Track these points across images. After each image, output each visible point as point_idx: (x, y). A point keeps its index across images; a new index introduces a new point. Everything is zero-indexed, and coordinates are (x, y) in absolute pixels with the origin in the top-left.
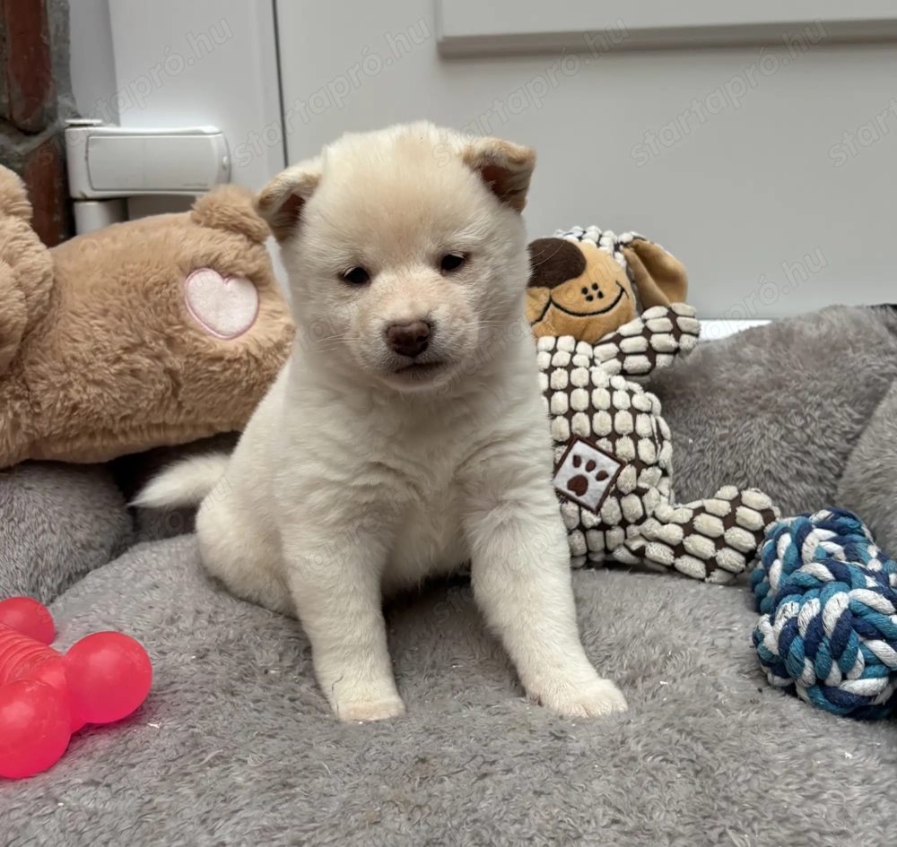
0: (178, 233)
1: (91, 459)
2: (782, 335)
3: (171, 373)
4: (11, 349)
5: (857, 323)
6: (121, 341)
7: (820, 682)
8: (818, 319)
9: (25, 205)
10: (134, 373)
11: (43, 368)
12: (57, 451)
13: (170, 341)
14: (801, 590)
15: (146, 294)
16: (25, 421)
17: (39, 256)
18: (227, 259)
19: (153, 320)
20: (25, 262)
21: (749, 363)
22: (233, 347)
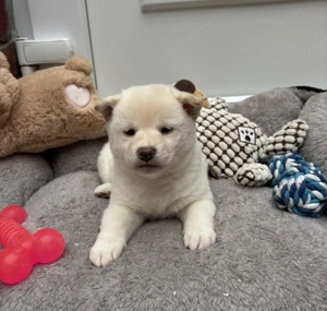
0: (61, 72)
1: (37, 151)
2: (261, 99)
3: (63, 120)
4: (7, 114)
5: (285, 93)
6: (45, 110)
7: (296, 205)
8: (273, 92)
9: (7, 64)
10: (50, 121)
11: (19, 120)
12: (26, 149)
13: (62, 109)
15: (52, 93)
16: (14, 139)
17: (13, 81)
18: (79, 80)
19: (56, 102)
20: (9, 83)
22: (83, 111)
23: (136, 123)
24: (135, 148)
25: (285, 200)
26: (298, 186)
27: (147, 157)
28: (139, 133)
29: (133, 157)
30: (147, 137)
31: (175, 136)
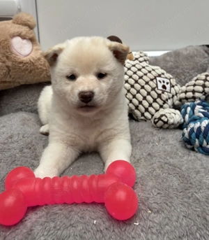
0: (9, 26)
3: (8, 67)
5: (197, 50)
7: (201, 146)
8: (186, 49)
13: (7, 57)
14: (194, 120)
18: (24, 33)
22: (26, 59)
23: (77, 70)
24: (77, 91)
25: (192, 141)
26: (203, 129)
27: (87, 99)
28: (80, 79)
29: (75, 99)
30: (87, 82)
31: (108, 81)
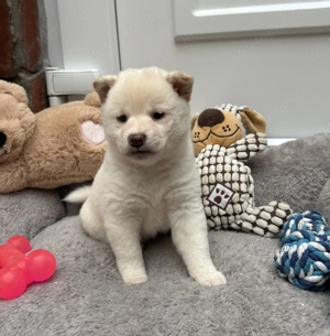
2: (299, 144)
3: (76, 157)
6: (58, 146)
7: (297, 276)
13: (75, 146)
14: (291, 241)
15: (67, 129)
19: (69, 139)
21: (286, 155)
23: (128, 110)
25: (285, 270)
26: (300, 254)
31: (167, 122)
